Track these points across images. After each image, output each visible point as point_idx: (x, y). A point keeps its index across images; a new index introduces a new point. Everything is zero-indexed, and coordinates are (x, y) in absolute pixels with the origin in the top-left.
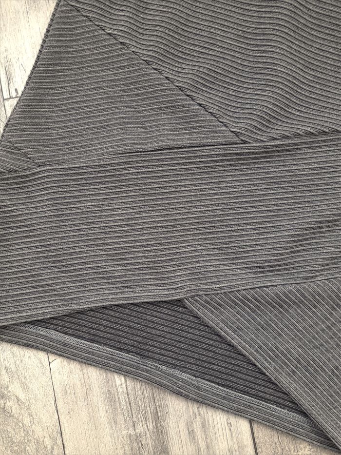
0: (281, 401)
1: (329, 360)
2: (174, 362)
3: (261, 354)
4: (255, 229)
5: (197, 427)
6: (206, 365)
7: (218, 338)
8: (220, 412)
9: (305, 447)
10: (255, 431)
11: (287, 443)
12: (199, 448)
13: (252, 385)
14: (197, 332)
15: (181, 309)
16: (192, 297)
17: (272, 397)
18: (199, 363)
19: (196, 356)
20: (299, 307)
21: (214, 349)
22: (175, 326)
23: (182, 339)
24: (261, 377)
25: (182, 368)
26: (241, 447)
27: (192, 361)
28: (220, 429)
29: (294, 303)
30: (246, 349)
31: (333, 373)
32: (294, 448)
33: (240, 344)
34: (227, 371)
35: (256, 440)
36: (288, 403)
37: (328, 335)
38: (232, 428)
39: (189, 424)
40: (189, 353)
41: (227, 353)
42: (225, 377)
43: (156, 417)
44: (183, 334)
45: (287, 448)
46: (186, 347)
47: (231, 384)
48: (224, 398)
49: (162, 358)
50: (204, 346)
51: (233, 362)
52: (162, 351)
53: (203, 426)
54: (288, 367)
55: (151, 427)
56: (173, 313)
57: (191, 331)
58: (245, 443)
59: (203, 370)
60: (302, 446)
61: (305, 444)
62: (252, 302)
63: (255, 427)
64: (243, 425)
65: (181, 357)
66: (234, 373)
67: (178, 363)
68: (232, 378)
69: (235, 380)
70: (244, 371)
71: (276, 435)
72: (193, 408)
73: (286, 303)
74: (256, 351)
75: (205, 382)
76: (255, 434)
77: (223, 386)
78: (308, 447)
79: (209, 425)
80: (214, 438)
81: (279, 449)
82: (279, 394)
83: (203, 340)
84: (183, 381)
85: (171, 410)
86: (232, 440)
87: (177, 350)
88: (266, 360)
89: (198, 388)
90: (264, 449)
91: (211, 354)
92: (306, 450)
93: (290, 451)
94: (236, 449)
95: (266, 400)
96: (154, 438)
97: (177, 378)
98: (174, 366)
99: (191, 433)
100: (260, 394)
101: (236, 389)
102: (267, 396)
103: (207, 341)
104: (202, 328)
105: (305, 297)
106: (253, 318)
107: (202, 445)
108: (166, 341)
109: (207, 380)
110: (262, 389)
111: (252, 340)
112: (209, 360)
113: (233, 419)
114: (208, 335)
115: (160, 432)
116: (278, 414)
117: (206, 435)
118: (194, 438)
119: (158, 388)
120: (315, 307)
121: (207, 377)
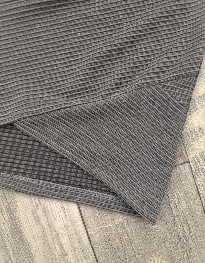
0: (98, 187)
1: (128, 154)
2: (15, 170)
3: (78, 156)
4: (63, 63)
5: (40, 213)
6: (40, 169)
7: (46, 149)
8: (55, 200)
9: (119, 217)
10: (82, 211)
11: (106, 215)
12: (43, 228)
13: (75, 179)
14: (30, 147)
15: (15, 132)
16: (20, 120)
17: (90, 185)
18: (34, 168)
19: (32, 164)
20: (102, 118)
21: (44, 157)
22: (12, 144)
23: (19, 153)
24: (81, 172)
25: (22, 174)
26: (74, 223)
27: (29, 167)
28: (57, 213)
29: (98, 115)
30: (67, 153)
31: (132, 162)
32: (111, 218)
33: (61, 150)
34: (56, 171)
35: (84, 217)
36: (103, 188)
37: (125, 136)
38: (65, 211)
39: (34, 212)
40: (26, 163)
41: (54, 159)
42: (55, 175)
43: (9, 210)
44: (20, 149)
45: (106, 219)
46: (23, 158)
47: (60, 180)
48: (56, 190)
49: (6, 168)
50: (37, 156)
51: (59, 164)
52: (6, 164)
53: (44, 212)
54: (99, 162)
55: (7, 218)
56: (10, 135)
57: (25, 146)
58: (76, 219)
59: (38, 173)
60: (117, 216)
61: (119, 215)
62: (66, 119)
63: (82, 207)
64: (73, 208)
65: (20, 166)
66: (61, 172)
67: (18, 170)
68: (60, 176)
69: (63, 177)
70: (68, 170)
71: (97, 211)
72: (35, 200)
73: (91, 116)
74: (74, 154)
75: (40, 181)
76: (82, 213)
77: (55, 182)
78: (121, 216)
79: (48, 211)
80: (53, 219)
81: (101, 220)
82: (95, 182)
83: (35, 152)
84: (23, 182)
85: (20, 204)
86: (66, 219)
87: (17, 161)
88: (82, 159)
89: (36, 186)
90: (90, 222)
91: (42, 161)
92: (120, 218)
93: (108, 221)
94: (70, 224)
95: (87, 188)
96: (10, 225)
97: (19, 181)
98: (16, 173)
99: (36, 218)
100: (82, 184)
101: (64, 183)
102: (87, 185)
103: (38, 152)
104: (33, 143)
105: (105, 110)
106: (69, 131)
107: (45, 225)
108: (8, 156)
109: (43, 180)
110: (83, 180)
111: (70, 146)
112: (42, 165)
113: (65, 204)
114: (39, 148)
115: (14, 220)
116: (96, 196)
117: (47, 218)
118: (39, 221)
119: (7, 190)
120: (114, 117)
121: (42, 177)
